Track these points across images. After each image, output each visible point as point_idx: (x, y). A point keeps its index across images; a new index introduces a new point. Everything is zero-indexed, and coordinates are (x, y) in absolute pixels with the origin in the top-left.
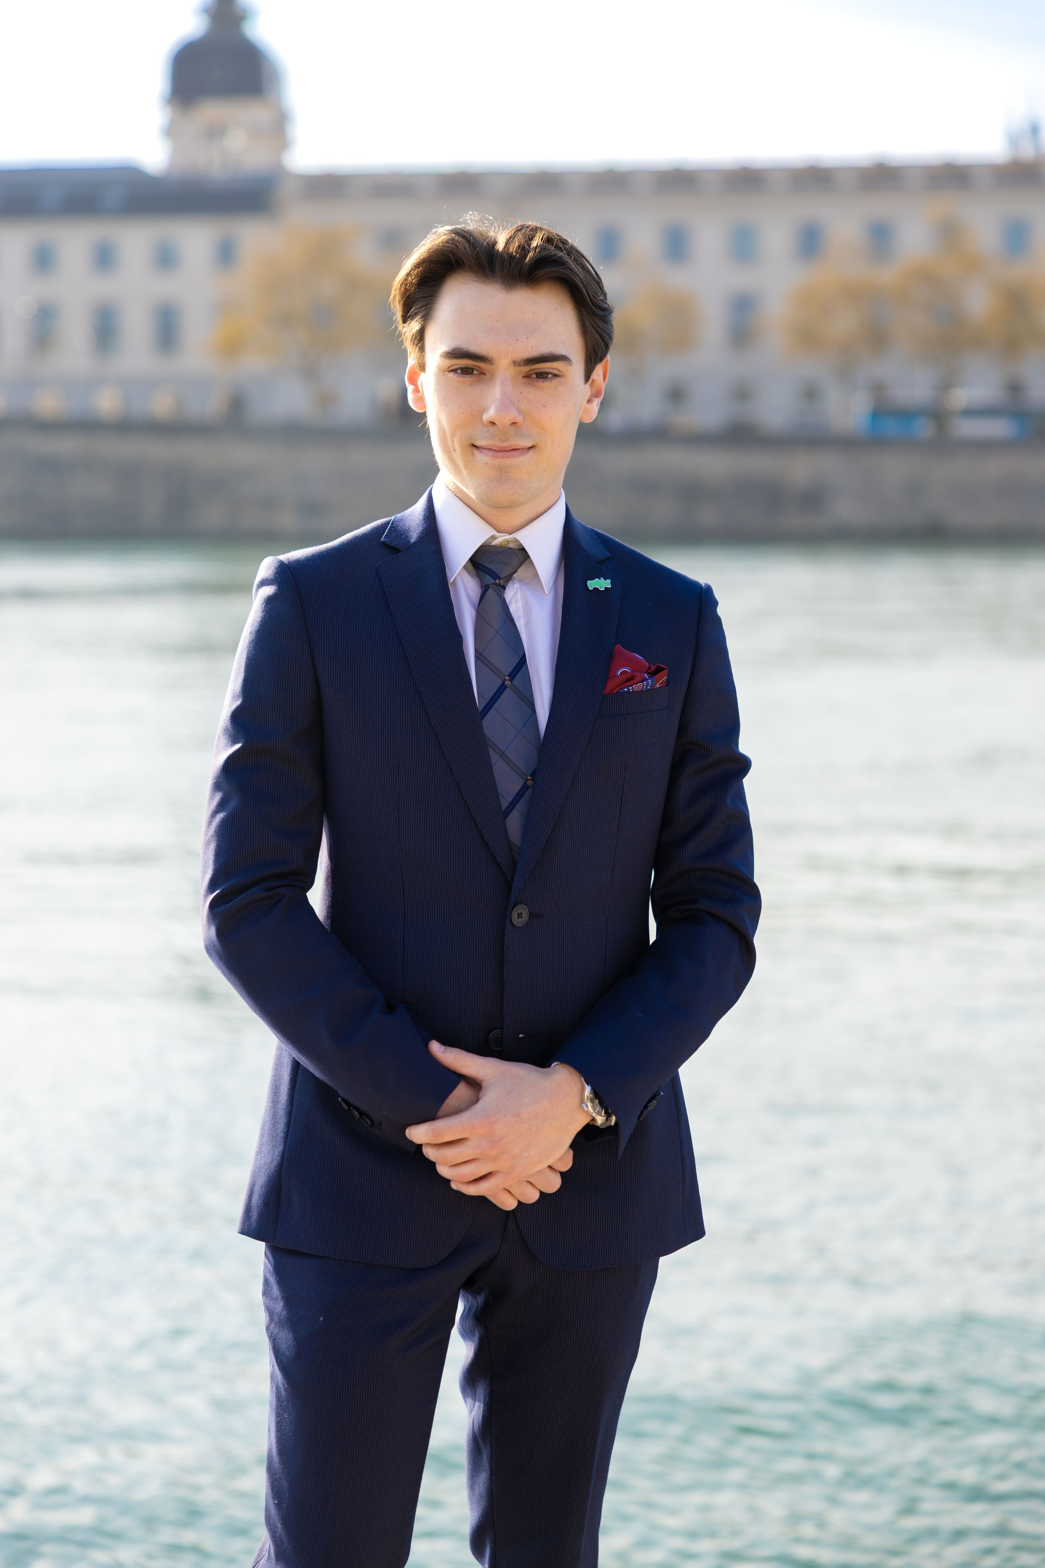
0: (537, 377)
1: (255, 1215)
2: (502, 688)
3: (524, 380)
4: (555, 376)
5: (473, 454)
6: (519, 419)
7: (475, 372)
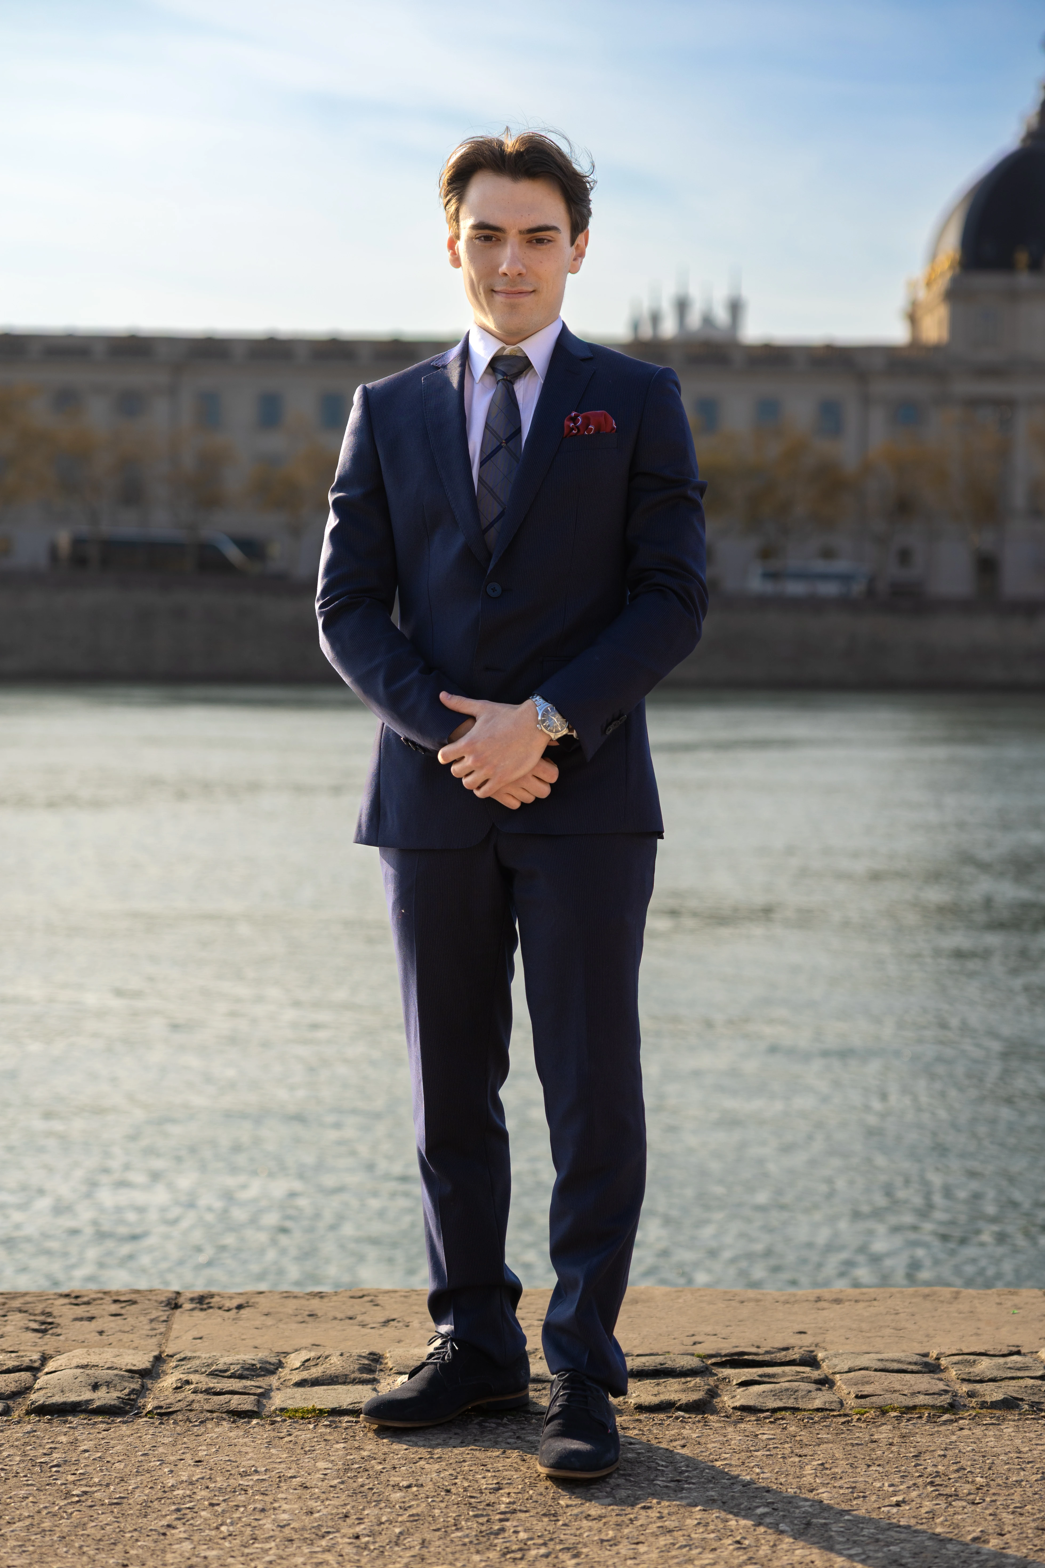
0: (537, 242)
1: (364, 828)
2: (499, 448)
3: (528, 244)
4: (549, 241)
5: (493, 297)
6: (524, 271)
7: (494, 239)
